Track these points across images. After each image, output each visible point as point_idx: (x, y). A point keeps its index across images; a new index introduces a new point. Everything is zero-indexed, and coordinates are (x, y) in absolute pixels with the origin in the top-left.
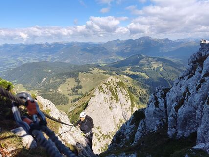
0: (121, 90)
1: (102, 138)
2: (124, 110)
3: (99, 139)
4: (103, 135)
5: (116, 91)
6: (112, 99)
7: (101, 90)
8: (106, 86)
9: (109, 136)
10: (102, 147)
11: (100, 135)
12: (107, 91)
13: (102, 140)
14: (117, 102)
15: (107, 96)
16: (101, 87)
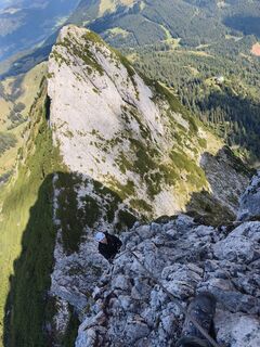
0: (98, 50)
1: (109, 146)
2: (121, 87)
3: (105, 150)
4: (108, 142)
5: (90, 54)
6: (90, 71)
7: (60, 60)
8: (64, 48)
9: (117, 139)
10: (116, 160)
11: (104, 143)
12: (71, 58)
13: (110, 149)
14: (102, 74)
15: (77, 69)
16: (55, 52)
